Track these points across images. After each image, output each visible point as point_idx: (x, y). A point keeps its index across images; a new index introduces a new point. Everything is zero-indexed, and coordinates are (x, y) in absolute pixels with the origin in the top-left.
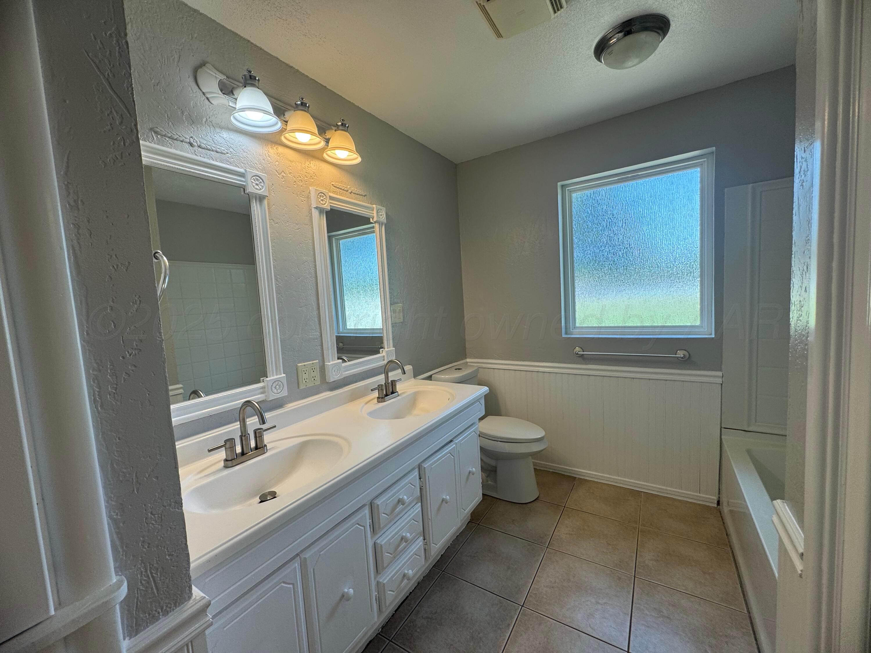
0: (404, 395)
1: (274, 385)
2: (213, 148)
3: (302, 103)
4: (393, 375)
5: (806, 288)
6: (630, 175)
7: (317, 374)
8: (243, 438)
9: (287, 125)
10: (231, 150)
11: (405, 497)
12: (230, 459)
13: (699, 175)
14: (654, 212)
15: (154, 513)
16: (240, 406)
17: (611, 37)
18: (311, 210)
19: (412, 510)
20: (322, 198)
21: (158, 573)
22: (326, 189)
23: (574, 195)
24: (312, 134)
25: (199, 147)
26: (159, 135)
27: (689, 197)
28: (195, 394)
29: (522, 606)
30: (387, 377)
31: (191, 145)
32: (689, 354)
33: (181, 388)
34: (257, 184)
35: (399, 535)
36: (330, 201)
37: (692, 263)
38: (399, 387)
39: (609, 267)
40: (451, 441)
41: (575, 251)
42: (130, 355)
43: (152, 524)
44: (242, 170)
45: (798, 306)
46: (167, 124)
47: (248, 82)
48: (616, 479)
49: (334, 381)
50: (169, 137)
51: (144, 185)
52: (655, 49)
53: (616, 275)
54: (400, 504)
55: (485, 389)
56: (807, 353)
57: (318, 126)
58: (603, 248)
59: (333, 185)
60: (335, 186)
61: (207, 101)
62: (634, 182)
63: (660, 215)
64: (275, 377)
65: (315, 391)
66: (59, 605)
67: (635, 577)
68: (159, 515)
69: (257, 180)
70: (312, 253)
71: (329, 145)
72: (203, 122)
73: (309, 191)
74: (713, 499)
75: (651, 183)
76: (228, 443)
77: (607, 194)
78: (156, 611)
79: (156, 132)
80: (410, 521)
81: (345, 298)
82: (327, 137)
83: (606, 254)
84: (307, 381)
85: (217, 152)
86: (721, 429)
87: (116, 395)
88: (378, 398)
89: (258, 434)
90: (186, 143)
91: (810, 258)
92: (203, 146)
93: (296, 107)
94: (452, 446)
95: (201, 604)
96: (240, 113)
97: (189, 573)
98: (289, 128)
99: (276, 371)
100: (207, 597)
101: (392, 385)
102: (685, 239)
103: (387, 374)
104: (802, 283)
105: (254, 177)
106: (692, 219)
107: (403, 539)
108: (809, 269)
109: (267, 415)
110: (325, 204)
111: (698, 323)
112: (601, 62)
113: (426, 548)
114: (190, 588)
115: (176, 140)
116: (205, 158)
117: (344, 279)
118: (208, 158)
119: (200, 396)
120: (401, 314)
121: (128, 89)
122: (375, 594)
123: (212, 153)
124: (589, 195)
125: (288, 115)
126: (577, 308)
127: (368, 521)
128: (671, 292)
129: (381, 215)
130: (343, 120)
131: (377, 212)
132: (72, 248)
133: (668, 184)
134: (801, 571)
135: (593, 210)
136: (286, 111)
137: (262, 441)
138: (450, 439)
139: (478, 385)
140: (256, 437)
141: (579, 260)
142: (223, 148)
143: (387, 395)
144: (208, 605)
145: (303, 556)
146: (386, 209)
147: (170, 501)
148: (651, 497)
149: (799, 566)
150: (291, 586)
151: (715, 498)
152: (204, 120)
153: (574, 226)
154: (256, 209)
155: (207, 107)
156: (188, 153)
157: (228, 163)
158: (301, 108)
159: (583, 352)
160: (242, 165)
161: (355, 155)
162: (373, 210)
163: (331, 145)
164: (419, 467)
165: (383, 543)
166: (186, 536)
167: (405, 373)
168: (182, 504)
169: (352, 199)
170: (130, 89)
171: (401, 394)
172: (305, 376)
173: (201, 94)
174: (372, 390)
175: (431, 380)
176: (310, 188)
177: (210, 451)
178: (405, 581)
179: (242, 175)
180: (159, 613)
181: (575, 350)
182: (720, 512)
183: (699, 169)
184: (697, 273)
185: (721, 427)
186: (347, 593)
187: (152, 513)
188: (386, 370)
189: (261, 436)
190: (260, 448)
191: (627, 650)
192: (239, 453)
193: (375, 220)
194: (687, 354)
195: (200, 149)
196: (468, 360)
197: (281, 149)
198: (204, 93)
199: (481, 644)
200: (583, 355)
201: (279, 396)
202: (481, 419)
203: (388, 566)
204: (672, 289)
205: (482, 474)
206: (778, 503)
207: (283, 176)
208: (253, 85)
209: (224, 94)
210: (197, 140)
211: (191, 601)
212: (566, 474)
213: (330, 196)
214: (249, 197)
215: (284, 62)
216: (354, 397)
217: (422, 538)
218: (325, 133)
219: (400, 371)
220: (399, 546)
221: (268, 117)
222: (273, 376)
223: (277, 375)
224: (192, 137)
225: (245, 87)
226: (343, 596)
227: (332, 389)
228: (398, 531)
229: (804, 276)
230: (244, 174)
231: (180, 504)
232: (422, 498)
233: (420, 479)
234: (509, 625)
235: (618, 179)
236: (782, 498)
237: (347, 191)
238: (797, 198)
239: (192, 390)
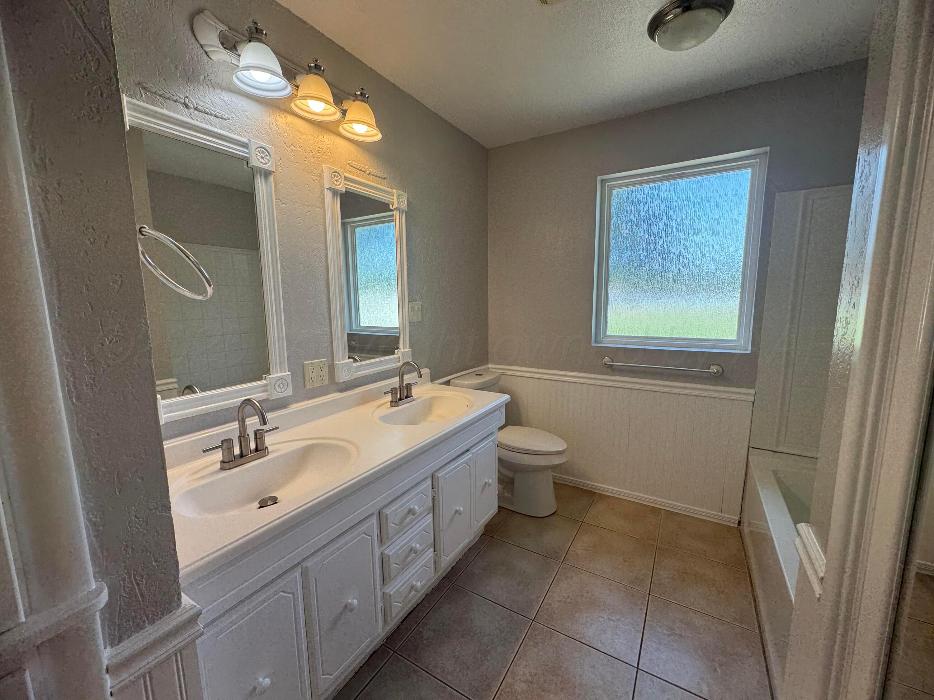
0: (419, 400)
1: (278, 383)
2: (212, 112)
3: (316, 65)
4: (408, 378)
5: (854, 304)
6: (676, 173)
7: (325, 373)
8: (242, 438)
9: (298, 90)
10: (233, 115)
11: (416, 507)
12: (227, 461)
13: (750, 177)
14: (699, 216)
15: (138, 516)
16: (239, 404)
17: (668, 13)
18: (323, 190)
19: (423, 521)
20: (336, 178)
21: (144, 580)
22: (341, 168)
23: (614, 192)
24: (327, 102)
25: (196, 109)
26: (149, 91)
27: (736, 200)
28: (190, 389)
29: (533, 620)
30: (402, 380)
31: (187, 106)
32: (723, 370)
33: (175, 382)
34: (262, 158)
35: (408, 546)
36: (345, 182)
37: (734, 273)
38: (415, 391)
39: (646, 273)
40: (468, 451)
41: (611, 253)
42: (110, 342)
43: (137, 528)
44: (245, 140)
45: (844, 323)
46: (158, 79)
47: (253, 36)
48: (637, 496)
49: (344, 382)
50: (160, 96)
51: (125, 147)
52: (715, 30)
53: (653, 282)
54: (410, 514)
55: (506, 397)
56: (849, 373)
57: (333, 95)
58: (641, 252)
59: (349, 164)
60: (351, 166)
61: (205, 55)
62: (680, 181)
63: (704, 218)
64: (280, 374)
65: (322, 391)
66: (30, 611)
67: (649, 594)
68: (145, 519)
69: (263, 152)
70: (323, 239)
71: (346, 118)
72: (201, 80)
73: (320, 170)
74: (735, 519)
75: (698, 183)
76: (225, 444)
77: (650, 192)
78: (141, 619)
79: (144, 88)
80: (421, 531)
81: (360, 292)
82: (344, 108)
83: (644, 259)
84: (315, 380)
85: (216, 116)
86: (748, 450)
87: (94, 387)
88: (392, 402)
89: (259, 436)
90: (181, 103)
91: (862, 271)
92: (201, 108)
93: (310, 70)
94: (468, 456)
95: (191, 613)
96: (245, 72)
97: (178, 581)
98: (300, 94)
99: (281, 368)
100: (198, 606)
101: (407, 388)
102: (728, 246)
103: (402, 377)
104: (851, 298)
105: (259, 149)
106: (738, 225)
107: (412, 550)
108: (860, 284)
109: (269, 416)
110: (339, 185)
111: (734, 337)
112: (655, 41)
113: (437, 560)
114: (179, 595)
115: (168, 99)
116: (202, 122)
117: (358, 271)
118: (206, 123)
119: (194, 392)
120: (420, 313)
121: (106, 28)
122: (380, 605)
123: (210, 117)
124: (630, 193)
125: (300, 79)
126: (609, 316)
127: (376, 531)
128: (709, 303)
129: (402, 202)
130: (362, 89)
131: (398, 198)
132: (39, 215)
133: (716, 185)
134: (820, 595)
135: (633, 209)
136: (297, 74)
137: (263, 442)
138: (467, 448)
139: (500, 392)
140: (256, 438)
141: (615, 263)
142: (223, 113)
143: (401, 399)
144: (198, 614)
145: (304, 564)
146: (408, 195)
147: (157, 504)
148: (671, 514)
149: (818, 589)
150: (291, 595)
151: (737, 518)
152: (202, 77)
153: (612, 226)
154: (261, 187)
155: (206, 62)
156: (182, 115)
157: (230, 131)
158: (314, 71)
159: (613, 362)
160: (246, 134)
161: (375, 131)
162: (393, 196)
163: (348, 116)
164: (433, 476)
165: (391, 554)
166: (175, 542)
167: (421, 377)
168: (170, 507)
169: (369, 180)
170: (108, 28)
171: (417, 399)
172: (312, 375)
173: (199, 46)
174: (385, 393)
175: (449, 385)
176: (323, 166)
177: (204, 451)
178: (413, 592)
179: (245, 145)
180: (144, 621)
181: (604, 361)
182: (740, 533)
183: (750, 170)
184: (739, 284)
185: (749, 447)
186: (351, 604)
187: (136, 517)
188: (400, 372)
189: (262, 438)
190: (260, 450)
191: (636, 666)
192: (237, 455)
193: (395, 206)
194: (721, 370)
195: (196, 112)
196: (490, 366)
197: (290, 118)
198: (202, 46)
199: (489, 658)
200: (612, 365)
201: (281, 395)
202: (501, 428)
203: (395, 576)
204: (711, 300)
205: (498, 486)
206: (802, 527)
207: (292, 150)
208: (259, 40)
209: (225, 48)
210: (194, 101)
211: (180, 610)
212: (584, 488)
213: (345, 177)
214: (254, 172)
215: (296, 16)
216: (365, 400)
217: (432, 549)
218: (342, 103)
219: (416, 374)
220: (407, 557)
221: (277, 79)
222: (277, 373)
223: (281, 372)
224: (187, 97)
225: (250, 41)
226: (346, 606)
227: (341, 391)
228: (408, 542)
229: (854, 291)
230: (247, 144)
231: (168, 508)
232: (434, 509)
233: (433, 489)
234: (518, 639)
235: (663, 177)
236: (807, 522)
237: (365, 172)
238: (855, 205)
239: (187, 385)
